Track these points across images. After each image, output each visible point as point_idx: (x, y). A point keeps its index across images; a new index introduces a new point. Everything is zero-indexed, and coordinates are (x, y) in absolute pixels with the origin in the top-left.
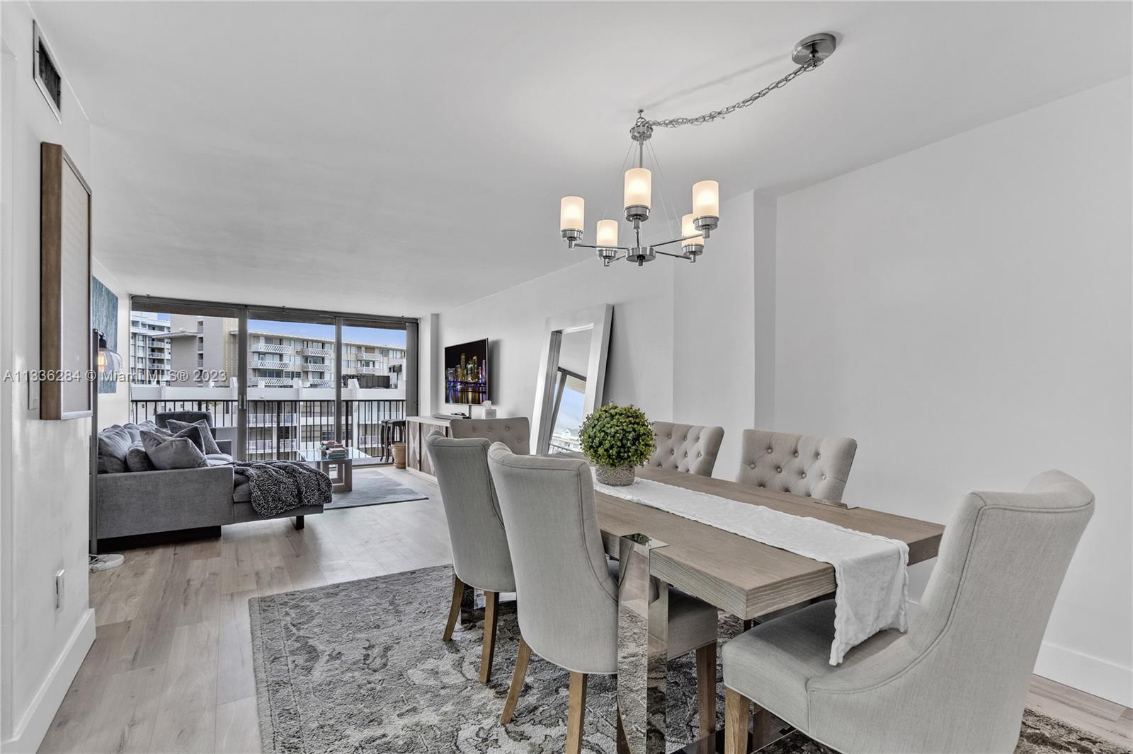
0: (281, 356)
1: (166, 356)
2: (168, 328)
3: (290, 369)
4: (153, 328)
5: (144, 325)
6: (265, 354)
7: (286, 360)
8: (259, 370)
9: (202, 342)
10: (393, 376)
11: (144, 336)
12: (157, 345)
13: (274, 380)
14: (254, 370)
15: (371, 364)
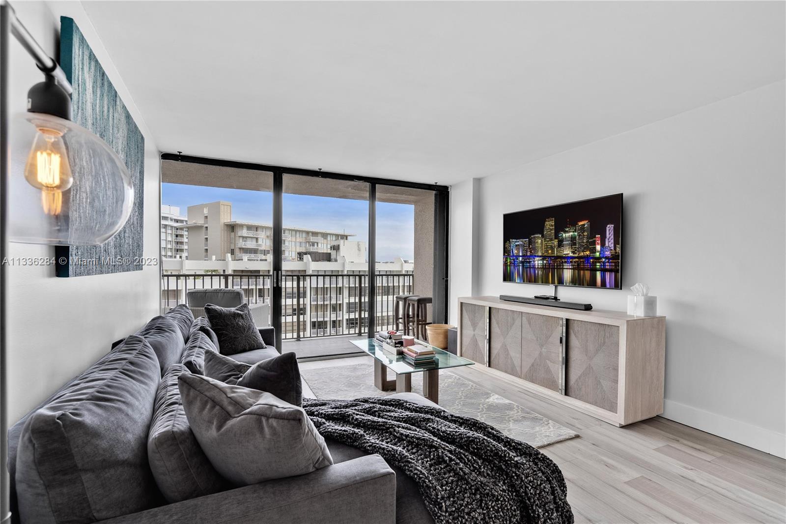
0: (257, 239)
1: (185, 240)
2: (186, 221)
3: (263, 248)
4: (177, 221)
5: (171, 220)
6: (246, 237)
7: (260, 242)
8: (243, 249)
9: (207, 229)
10: (333, 253)
11: (172, 227)
12: (179, 232)
13: (253, 256)
14: (240, 248)
15: (316, 244)
